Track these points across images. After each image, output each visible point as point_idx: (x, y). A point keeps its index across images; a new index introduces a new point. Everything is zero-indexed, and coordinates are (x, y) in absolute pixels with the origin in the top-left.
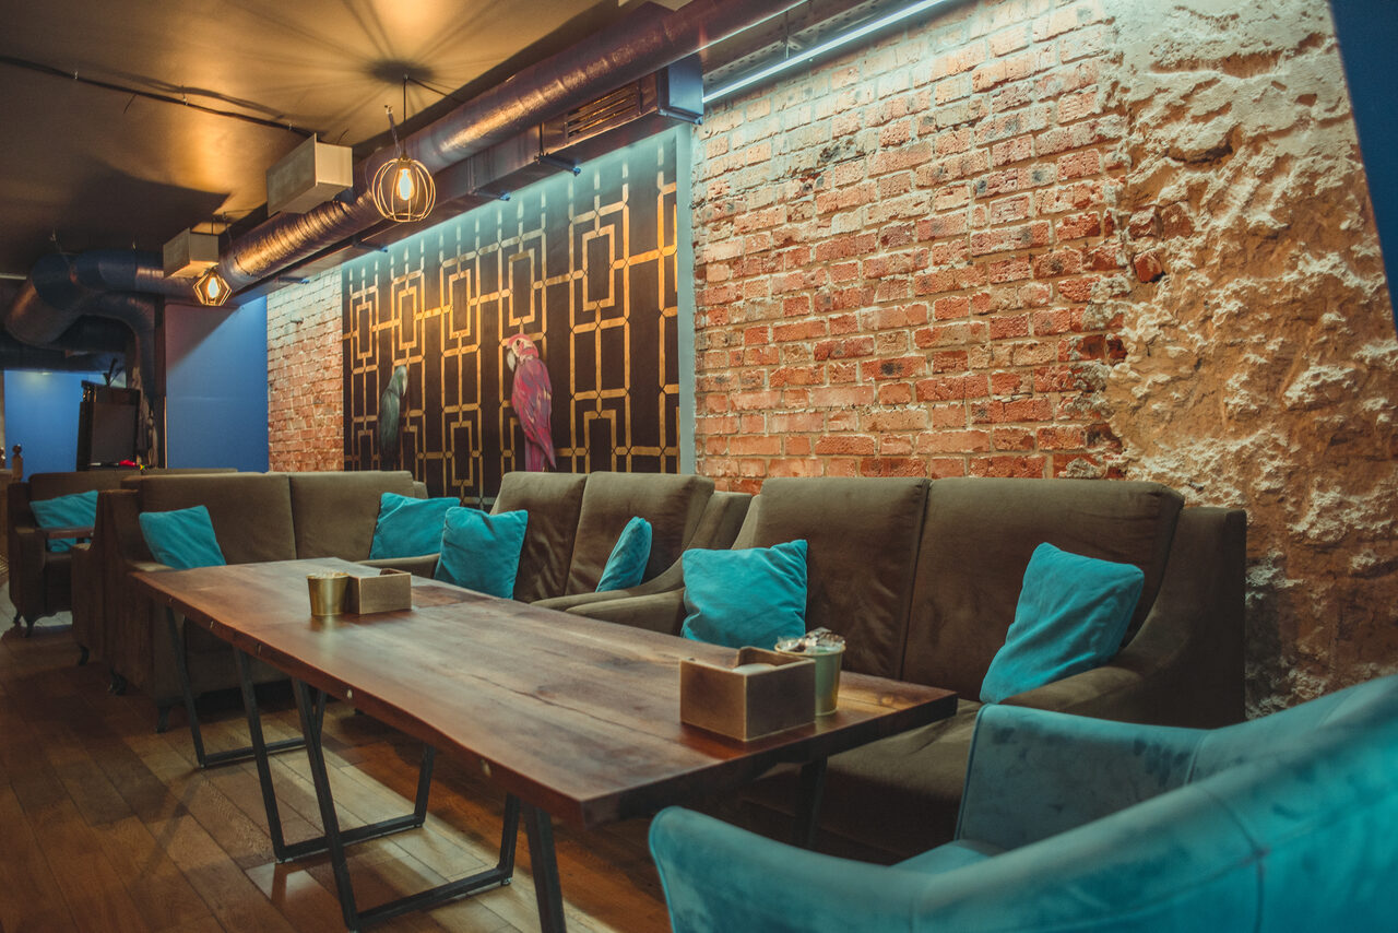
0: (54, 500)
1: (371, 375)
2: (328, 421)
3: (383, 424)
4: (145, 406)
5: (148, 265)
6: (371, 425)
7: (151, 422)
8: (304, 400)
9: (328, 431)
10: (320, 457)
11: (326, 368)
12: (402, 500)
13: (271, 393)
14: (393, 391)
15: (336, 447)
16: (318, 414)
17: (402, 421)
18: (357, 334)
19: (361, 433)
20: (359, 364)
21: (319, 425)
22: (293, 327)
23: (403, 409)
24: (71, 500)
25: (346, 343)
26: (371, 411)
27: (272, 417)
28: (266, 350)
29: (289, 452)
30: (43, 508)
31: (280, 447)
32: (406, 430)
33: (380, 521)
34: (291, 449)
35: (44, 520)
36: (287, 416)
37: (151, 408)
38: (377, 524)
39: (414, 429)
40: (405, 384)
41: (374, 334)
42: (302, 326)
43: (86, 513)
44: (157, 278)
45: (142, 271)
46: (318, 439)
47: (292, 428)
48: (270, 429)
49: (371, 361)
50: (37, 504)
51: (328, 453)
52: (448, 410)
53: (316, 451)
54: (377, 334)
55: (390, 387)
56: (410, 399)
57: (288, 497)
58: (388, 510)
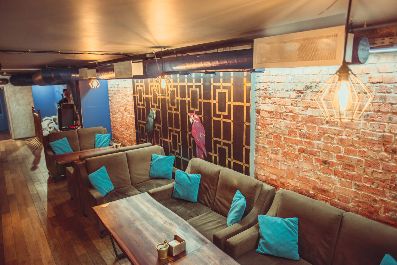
0: (55, 142)
1: (143, 109)
2: (130, 117)
3: (148, 125)
4: (75, 108)
5: (74, 73)
6: (144, 124)
7: (77, 112)
8: (121, 108)
9: (130, 120)
10: (127, 126)
11: (128, 102)
12: (158, 156)
13: (110, 103)
14: (151, 116)
15: (132, 125)
16: (126, 114)
17: (154, 127)
18: (138, 95)
19: (141, 125)
20: (139, 105)
21: (126, 117)
22: (116, 86)
23: (154, 123)
24: (60, 141)
25: (134, 97)
26: (144, 120)
27: (111, 110)
28: (107, 90)
29: (117, 122)
30: (53, 145)
31: (114, 119)
32: (156, 129)
33: (152, 163)
34: (117, 121)
35: (53, 148)
36: (116, 111)
37: (77, 109)
38: (151, 164)
39: (158, 130)
40: (155, 116)
41: (144, 97)
42: (119, 86)
43: (64, 145)
44: (77, 77)
45: (73, 75)
46: (126, 121)
47: (117, 116)
48: (111, 113)
49: (143, 105)
50: (51, 143)
51: (130, 126)
52: (170, 128)
53: (126, 124)
54: (145, 98)
55: (150, 115)
56: (156, 120)
57: (126, 159)
58: (154, 159)
